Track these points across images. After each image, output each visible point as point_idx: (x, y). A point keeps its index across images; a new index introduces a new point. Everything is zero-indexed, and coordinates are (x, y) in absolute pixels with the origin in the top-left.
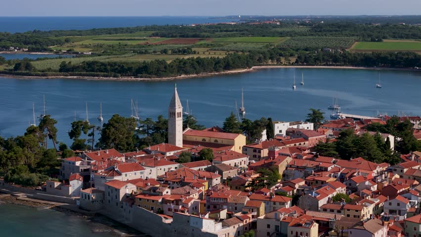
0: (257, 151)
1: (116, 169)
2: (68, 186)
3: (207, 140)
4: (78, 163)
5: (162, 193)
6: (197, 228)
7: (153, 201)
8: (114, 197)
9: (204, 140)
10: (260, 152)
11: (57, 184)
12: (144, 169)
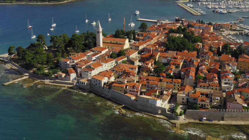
0: (137, 47)
1: (92, 67)
2: (69, 76)
3: (113, 42)
4: (68, 62)
5: (124, 83)
6: (153, 105)
7: (121, 87)
8: (98, 84)
9: (111, 42)
10: (138, 47)
11: (64, 75)
12: (103, 65)
